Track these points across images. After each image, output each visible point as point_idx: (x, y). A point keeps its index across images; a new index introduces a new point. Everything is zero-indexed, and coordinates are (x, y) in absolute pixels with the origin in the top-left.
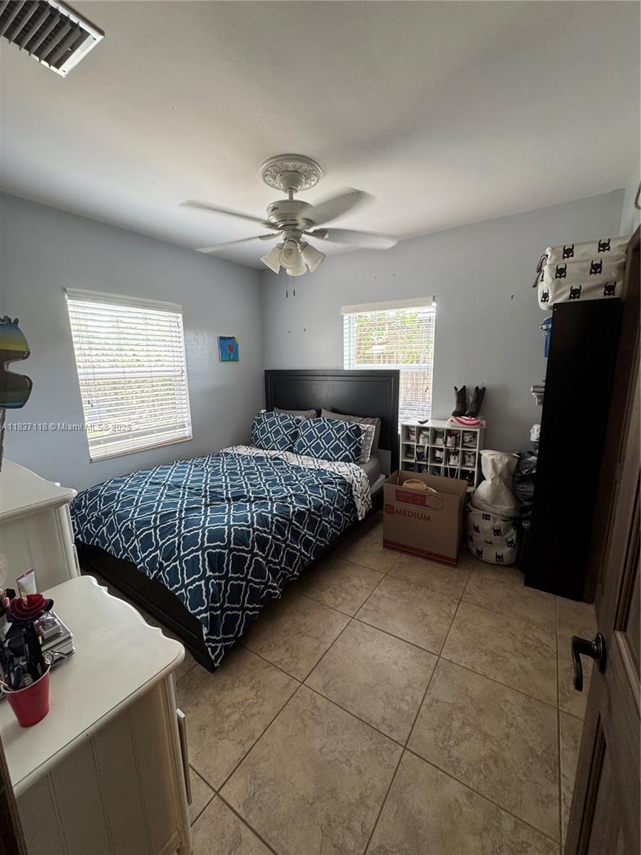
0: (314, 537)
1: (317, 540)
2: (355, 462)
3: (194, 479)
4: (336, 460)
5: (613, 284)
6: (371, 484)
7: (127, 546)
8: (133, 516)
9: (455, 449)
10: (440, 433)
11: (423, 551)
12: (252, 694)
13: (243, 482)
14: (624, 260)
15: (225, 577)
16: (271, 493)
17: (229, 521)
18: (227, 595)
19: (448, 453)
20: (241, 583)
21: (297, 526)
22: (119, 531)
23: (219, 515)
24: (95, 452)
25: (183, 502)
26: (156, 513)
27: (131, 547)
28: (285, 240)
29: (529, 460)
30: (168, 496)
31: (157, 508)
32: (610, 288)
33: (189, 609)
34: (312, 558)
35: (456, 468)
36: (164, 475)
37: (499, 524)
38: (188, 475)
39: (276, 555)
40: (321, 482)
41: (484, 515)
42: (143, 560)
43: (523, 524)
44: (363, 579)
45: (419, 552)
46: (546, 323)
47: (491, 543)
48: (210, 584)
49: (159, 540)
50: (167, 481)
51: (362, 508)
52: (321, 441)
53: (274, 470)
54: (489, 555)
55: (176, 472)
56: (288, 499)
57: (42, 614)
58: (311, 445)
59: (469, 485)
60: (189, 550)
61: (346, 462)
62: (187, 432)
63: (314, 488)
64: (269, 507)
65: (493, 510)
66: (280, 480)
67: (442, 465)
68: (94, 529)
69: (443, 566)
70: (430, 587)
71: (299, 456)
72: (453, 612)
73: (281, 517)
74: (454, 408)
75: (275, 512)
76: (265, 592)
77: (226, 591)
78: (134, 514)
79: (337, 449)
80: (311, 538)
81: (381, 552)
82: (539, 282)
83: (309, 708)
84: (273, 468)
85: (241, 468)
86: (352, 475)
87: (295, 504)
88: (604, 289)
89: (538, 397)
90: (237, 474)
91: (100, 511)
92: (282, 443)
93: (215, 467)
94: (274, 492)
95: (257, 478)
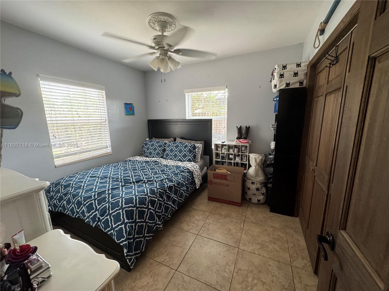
0: (177, 198)
1: (179, 199)
2: (194, 161)
3: (114, 173)
4: (184, 161)
5: (302, 81)
6: (201, 171)
7: (78, 211)
8: (82, 194)
9: (238, 154)
10: (231, 147)
11: (226, 200)
12: (151, 280)
13: (140, 173)
14: (306, 71)
15: (135, 222)
16: (155, 178)
17: (135, 193)
18: (136, 231)
19: (235, 156)
20: (143, 224)
21: (169, 193)
22: (73, 203)
23: (129, 190)
24: (58, 162)
25: (109, 185)
26: (95, 192)
27: (81, 211)
28: (160, 54)
29: (270, 157)
30: (101, 183)
31: (95, 189)
32: (301, 83)
33: (116, 240)
34: (177, 208)
35: (239, 162)
36: (97, 172)
37: (259, 186)
38: (111, 172)
39: (160, 208)
40: (179, 171)
41: (252, 182)
42: (88, 217)
43: (268, 185)
44: (200, 216)
45: (224, 201)
46: (276, 97)
47: (255, 194)
48: (127, 226)
49: (97, 206)
50: (100, 175)
51: (198, 182)
52: (177, 152)
53: (155, 167)
54: (255, 200)
55: (104, 170)
56: (164, 180)
57: (30, 256)
58: (172, 154)
59: (244, 170)
60: (115, 210)
61: (189, 162)
62: (109, 150)
63: (176, 174)
64: (155, 185)
65: (256, 180)
66: (159, 171)
67: (233, 161)
68: (58, 203)
69: (235, 207)
70: (230, 216)
71: (166, 160)
72: (242, 227)
73: (161, 190)
74: (237, 136)
75: (158, 187)
76: (155, 227)
77: (135, 229)
78: (82, 193)
79: (185, 156)
80: (176, 199)
81: (207, 202)
82: (272, 80)
83: (181, 283)
84: (154, 166)
85: (138, 167)
86: (193, 168)
87: (167, 182)
88: (299, 83)
89: (274, 129)
90: (136, 170)
91: (62, 193)
92: (158, 154)
93: (125, 167)
94: (156, 178)
95: (147, 171)
